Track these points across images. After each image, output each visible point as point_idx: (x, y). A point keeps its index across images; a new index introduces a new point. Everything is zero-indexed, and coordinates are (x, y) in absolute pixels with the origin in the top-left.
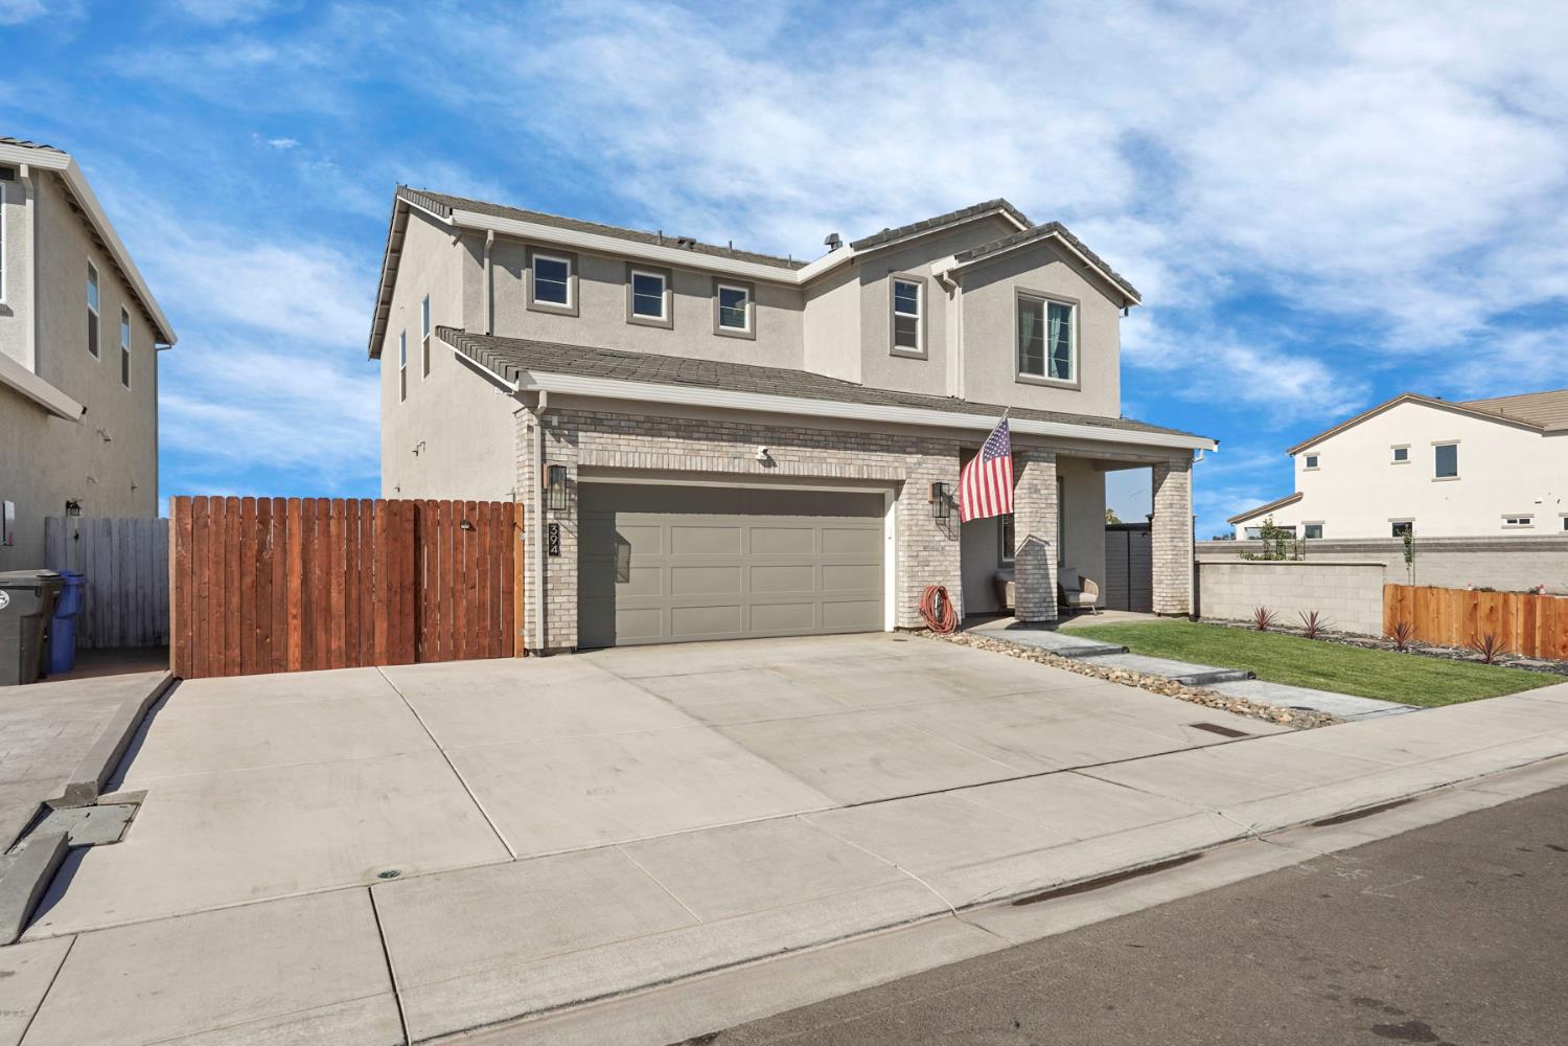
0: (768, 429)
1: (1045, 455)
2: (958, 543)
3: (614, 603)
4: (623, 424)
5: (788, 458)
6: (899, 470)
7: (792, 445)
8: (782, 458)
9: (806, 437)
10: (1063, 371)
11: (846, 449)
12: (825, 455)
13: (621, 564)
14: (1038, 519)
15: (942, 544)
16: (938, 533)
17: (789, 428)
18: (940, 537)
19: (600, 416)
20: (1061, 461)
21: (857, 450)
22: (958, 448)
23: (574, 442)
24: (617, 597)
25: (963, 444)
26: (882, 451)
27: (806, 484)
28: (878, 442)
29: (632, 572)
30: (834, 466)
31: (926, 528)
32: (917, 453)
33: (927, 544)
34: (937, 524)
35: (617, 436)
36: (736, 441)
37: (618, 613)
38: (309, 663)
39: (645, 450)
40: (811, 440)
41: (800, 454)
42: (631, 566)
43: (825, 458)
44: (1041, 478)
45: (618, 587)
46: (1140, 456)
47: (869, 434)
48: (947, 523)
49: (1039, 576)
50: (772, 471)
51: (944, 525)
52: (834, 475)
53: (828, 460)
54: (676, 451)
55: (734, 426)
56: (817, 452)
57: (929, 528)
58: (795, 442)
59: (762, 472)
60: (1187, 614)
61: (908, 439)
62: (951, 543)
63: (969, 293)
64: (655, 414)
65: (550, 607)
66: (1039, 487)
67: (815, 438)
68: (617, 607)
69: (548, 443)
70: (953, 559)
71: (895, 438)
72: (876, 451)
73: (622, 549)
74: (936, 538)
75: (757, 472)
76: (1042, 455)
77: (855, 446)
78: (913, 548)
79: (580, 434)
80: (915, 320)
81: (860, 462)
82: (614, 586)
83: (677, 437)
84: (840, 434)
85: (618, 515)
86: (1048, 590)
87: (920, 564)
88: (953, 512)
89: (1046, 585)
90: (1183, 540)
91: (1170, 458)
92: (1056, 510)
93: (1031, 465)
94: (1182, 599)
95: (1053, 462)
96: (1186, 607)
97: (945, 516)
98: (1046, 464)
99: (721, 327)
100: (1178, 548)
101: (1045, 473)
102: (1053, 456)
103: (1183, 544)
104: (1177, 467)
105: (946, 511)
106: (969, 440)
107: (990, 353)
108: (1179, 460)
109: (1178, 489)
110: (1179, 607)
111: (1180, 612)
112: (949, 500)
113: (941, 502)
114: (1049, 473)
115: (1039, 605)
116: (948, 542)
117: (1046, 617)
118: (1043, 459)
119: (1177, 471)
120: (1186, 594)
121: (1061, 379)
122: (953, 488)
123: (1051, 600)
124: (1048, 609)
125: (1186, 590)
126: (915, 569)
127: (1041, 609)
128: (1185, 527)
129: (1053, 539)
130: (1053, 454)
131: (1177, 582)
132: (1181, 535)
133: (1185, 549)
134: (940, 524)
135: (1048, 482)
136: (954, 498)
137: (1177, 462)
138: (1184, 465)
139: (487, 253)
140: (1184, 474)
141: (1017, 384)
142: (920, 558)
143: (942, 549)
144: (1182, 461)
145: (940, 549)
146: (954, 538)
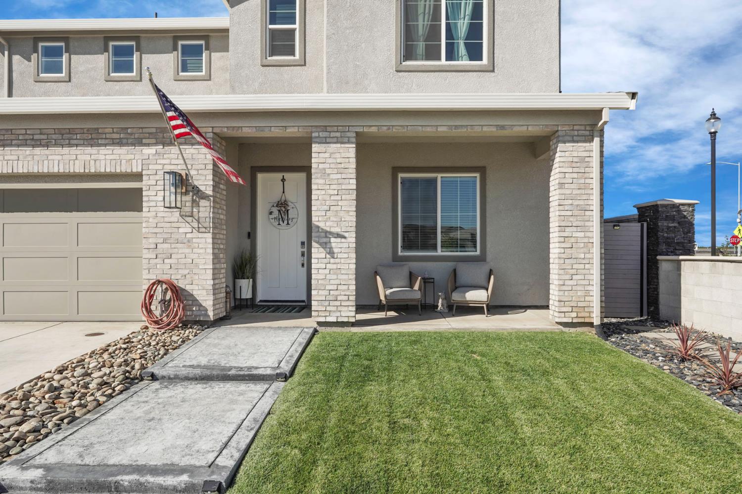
1: (338, 134)
2: (210, 235)
6: (134, 162)
9: (27, 137)
14: (327, 208)
15: (189, 236)
16: (183, 225)
17: (7, 130)
18: (185, 228)
21: (83, 145)
25: (217, 130)
26: (113, 144)
27: (46, 182)
28: (108, 136)
30: (56, 163)
31: (166, 220)
32: (156, 144)
33: (165, 236)
34: (181, 216)
40: (33, 139)
43: (47, 156)
44: (330, 161)
46: (502, 127)
47: (98, 129)
48: (195, 214)
49: (327, 271)
51: (192, 216)
52: (56, 170)
53: (50, 157)
56: (38, 151)
57: (172, 219)
58: (14, 142)
60: (591, 325)
61: (144, 130)
62: (200, 235)
66: (328, 171)
67: (36, 137)
70: (202, 251)
71: (129, 131)
74: (181, 230)
76: (333, 134)
77: (82, 142)
78: (151, 240)
80: (294, 30)
81: (88, 157)
84: (64, 132)
86: (340, 287)
87: (159, 256)
88: (203, 203)
89: (338, 282)
90: (584, 228)
91: (558, 125)
92: (354, 197)
93: (315, 147)
94: (580, 304)
95: (349, 142)
96: (587, 315)
97: (192, 207)
98: (339, 145)
99: (181, 74)
100: (573, 240)
101: (338, 155)
102: (349, 134)
103: (582, 234)
104: (573, 136)
105: (193, 201)
106: (224, 127)
107: (363, 45)
108: (576, 128)
109: (574, 165)
110: (574, 315)
111: (575, 321)
112: (196, 191)
113: (186, 193)
114: (343, 155)
115: (327, 303)
116: (196, 234)
117: (337, 317)
118: (335, 140)
119: (574, 141)
120: (587, 298)
121: (465, 62)
122: (203, 178)
123: (346, 298)
124: (339, 308)
125: (587, 293)
126: (153, 262)
127: (328, 308)
128: (587, 213)
129: (349, 229)
130: (348, 131)
131: (571, 283)
132: (579, 223)
133: (586, 240)
134: (186, 216)
135: (342, 166)
136: (202, 188)
137: (573, 130)
138: (587, 133)
139: (6, 47)
140: (588, 144)
141: (400, 74)
142: (159, 251)
143: (189, 241)
144: (583, 128)
145: (185, 241)
146: (204, 230)
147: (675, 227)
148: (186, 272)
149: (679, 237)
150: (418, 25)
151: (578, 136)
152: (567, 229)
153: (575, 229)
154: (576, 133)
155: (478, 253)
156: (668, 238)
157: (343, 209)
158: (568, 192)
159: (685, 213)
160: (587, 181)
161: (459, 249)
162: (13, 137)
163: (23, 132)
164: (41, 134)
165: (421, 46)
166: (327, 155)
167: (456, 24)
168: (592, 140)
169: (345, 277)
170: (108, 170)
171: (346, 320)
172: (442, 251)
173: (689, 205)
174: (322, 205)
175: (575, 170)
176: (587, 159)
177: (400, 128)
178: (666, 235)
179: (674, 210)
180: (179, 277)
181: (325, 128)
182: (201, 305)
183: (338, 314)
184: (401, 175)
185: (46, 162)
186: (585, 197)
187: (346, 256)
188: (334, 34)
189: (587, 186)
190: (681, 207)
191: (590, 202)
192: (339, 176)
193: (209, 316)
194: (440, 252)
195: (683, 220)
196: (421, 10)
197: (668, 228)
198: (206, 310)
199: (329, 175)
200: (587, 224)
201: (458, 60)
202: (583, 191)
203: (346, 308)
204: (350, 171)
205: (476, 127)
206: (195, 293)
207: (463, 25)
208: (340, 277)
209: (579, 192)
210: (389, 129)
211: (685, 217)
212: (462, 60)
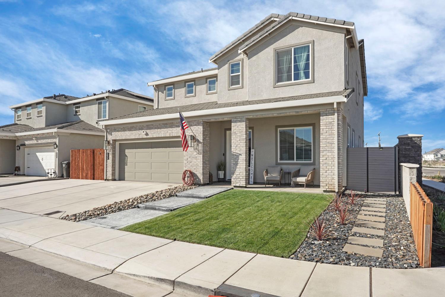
0: (147, 126)
1: (240, 119)
2: (202, 155)
3: (125, 170)
4: (119, 129)
5: (151, 133)
7: (152, 129)
8: (150, 133)
9: (156, 126)
10: (307, 76)
11: (166, 128)
12: (161, 131)
13: (126, 162)
14: (236, 145)
15: (196, 156)
16: (194, 152)
17: (152, 125)
19: (116, 128)
20: (249, 120)
21: (169, 128)
22: (202, 122)
23: (111, 135)
24: (125, 169)
25: (204, 121)
26: (177, 127)
29: (128, 163)
30: (163, 133)
31: (190, 151)
33: (190, 156)
34: (194, 149)
35: (118, 132)
36: (140, 130)
37: (126, 173)
38: (82, 179)
39: (123, 135)
40: (158, 127)
41: (154, 131)
42: (128, 162)
44: (237, 129)
45: (126, 166)
46: (298, 112)
47: (173, 123)
50: (147, 137)
51: (197, 149)
52: (163, 136)
54: (129, 134)
55: (139, 126)
56: (159, 130)
57: (191, 150)
59: (145, 137)
62: (199, 155)
63: (251, 59)
64: (124, 126)
65: (108, 170)
66: (237, 133)
67: (158, 126)
68: (125, 171)
69: (108, 136)
70: (200, 161)
72: (175, 127)
73: (126, 158)
74: (194, 154)
75: (144, 137)
76: (238, 120)
79: (113, 133)
80: (239, 75)
81: (170, 132)
82: (125, 167)
83: (129, 131)
84: (165, 124)
85: (126, 150)
86: (240, 174)
87: (188, 162)
88: (200, 145)
89: (239, 172)
90: (332, 152)
91: (320, 110)
92: (245, 141)
93: (233, 124)
94: (330, 183)
95: (243, 122)
96: (333, 187)
97: (197, 146)
98: (240, 123)
99: (209, 92)
100: (327, 156)
101: (240, 127)
102: (243, 119)
103: (331, 154)
104: (326, 114)
105: (197, 144)
106: (205, 119)
107: (261, 79)
108: (328, 110)
109: (327, 125)
110: (327, 187)
111: (327, 190)
112: (198, 141)
113: (195, 142)
114: (241, 127)
115: (236, 179)
116: (198, 155)
117: (239, 184)
118: (239, 121)
119: (327, 116)
120: (333, 181)
121: (304, 80)
122: (200, 137)
123: (242, 178)
124: (240, 181)
125: (333, 179)
126: (187, 164)
127: (237, 181)
128: (333, 145)
129: (243, 153)
130: (243, 118)
131: (326, 174)
132: (329, 149)
133: (332, 156)
134: (195, 149)
135: (241, 130)
136: (200, 140)
137: (326, 111)
138: (333, 112)
139: (157, 90)
140: (333, 116)
141: (275, 89)
142: (188, 161)
143: (196, 157)
144: (331, 110)
145: (195, 157)
146: (200, 154)
147: (409, 149)
148: (195, 167)
149: (412, 154)
150: (284, 67)
151: (329, 113)
152: (324, 152)
153: (327, 152)
154: (328, 112)
155: (312, 161)
156: (405, 154)
157: (241, 146)
158: (325, 136)
159: (416, 141)
160: (333, 132)
161: (304, 160)
162: (153, 126)
163: (155, 125)
164: (159, 125)
165: (285, 75)
166: (236, 127)
167: (299, 64)
168: (334, 115)
169: (242, 170)
170: (175, 135)
171: (242, 185)
172: (296, 161)
173: (418, 137)
174: (234, 144)
175: (327, 127)
176: (332, 123)
177: (260, 115)
178: (404, 153)
179: (409, 140)
180: (193, 169)
181: (236, 118)
182: (199, 179)
183: (240, 183)
184: (279, 129)
185: (160, 134)
186: (332, 138)
187: (242, 162)
188: (250, 76)
189: (332, 134)
190: (413, 138)
191: (334, 140)
192: (240, 134)
193: (201, 182)
194: (295, 161)
195: (414, 145)
196: (285, 60)
197: (405, 149)
198: (200, 180)
199: (237, 134)
200: (333, 149)
201: (301, 80)
202: (331, 136)
203: (242, 181)
204: (244, 132)
205: (287, 113)
206: (197, 174)
207: (302, 64)
208: (240, 170)
209: (329, 136)
210: (256, 116)
211: (416, 143)
212: (302, 79)
